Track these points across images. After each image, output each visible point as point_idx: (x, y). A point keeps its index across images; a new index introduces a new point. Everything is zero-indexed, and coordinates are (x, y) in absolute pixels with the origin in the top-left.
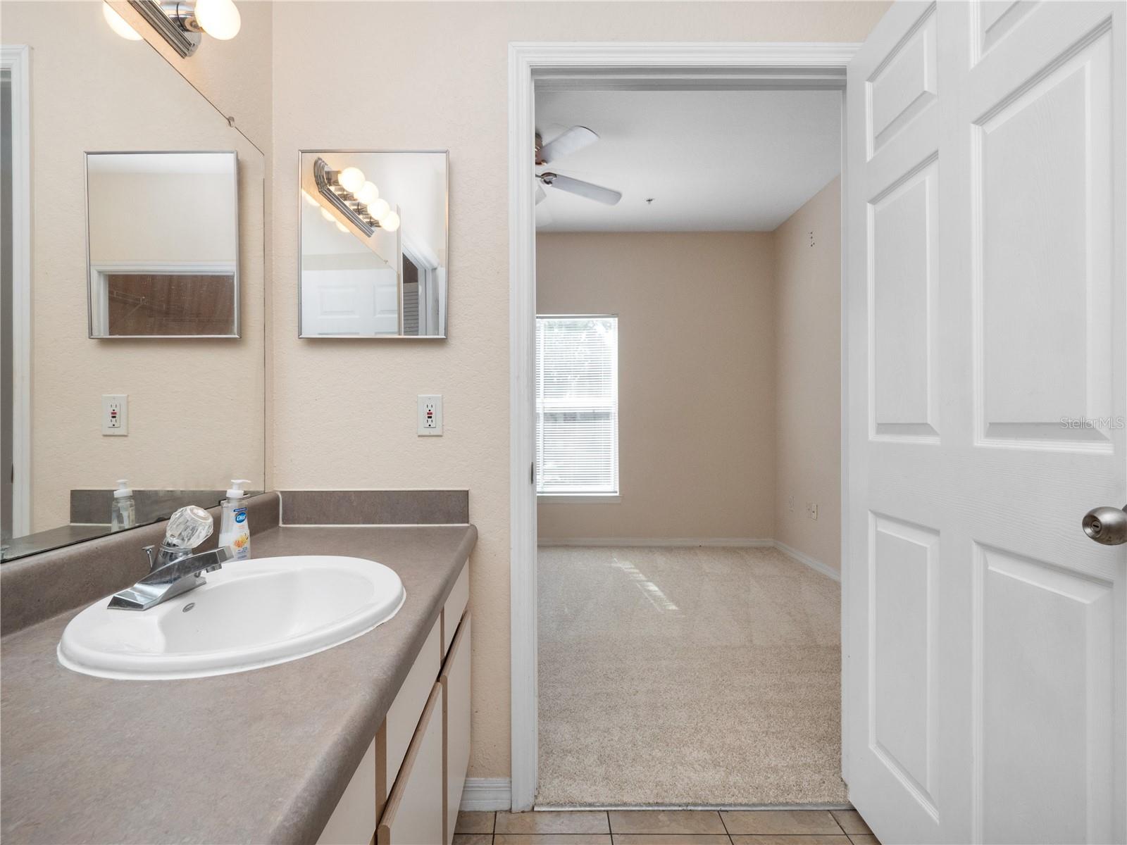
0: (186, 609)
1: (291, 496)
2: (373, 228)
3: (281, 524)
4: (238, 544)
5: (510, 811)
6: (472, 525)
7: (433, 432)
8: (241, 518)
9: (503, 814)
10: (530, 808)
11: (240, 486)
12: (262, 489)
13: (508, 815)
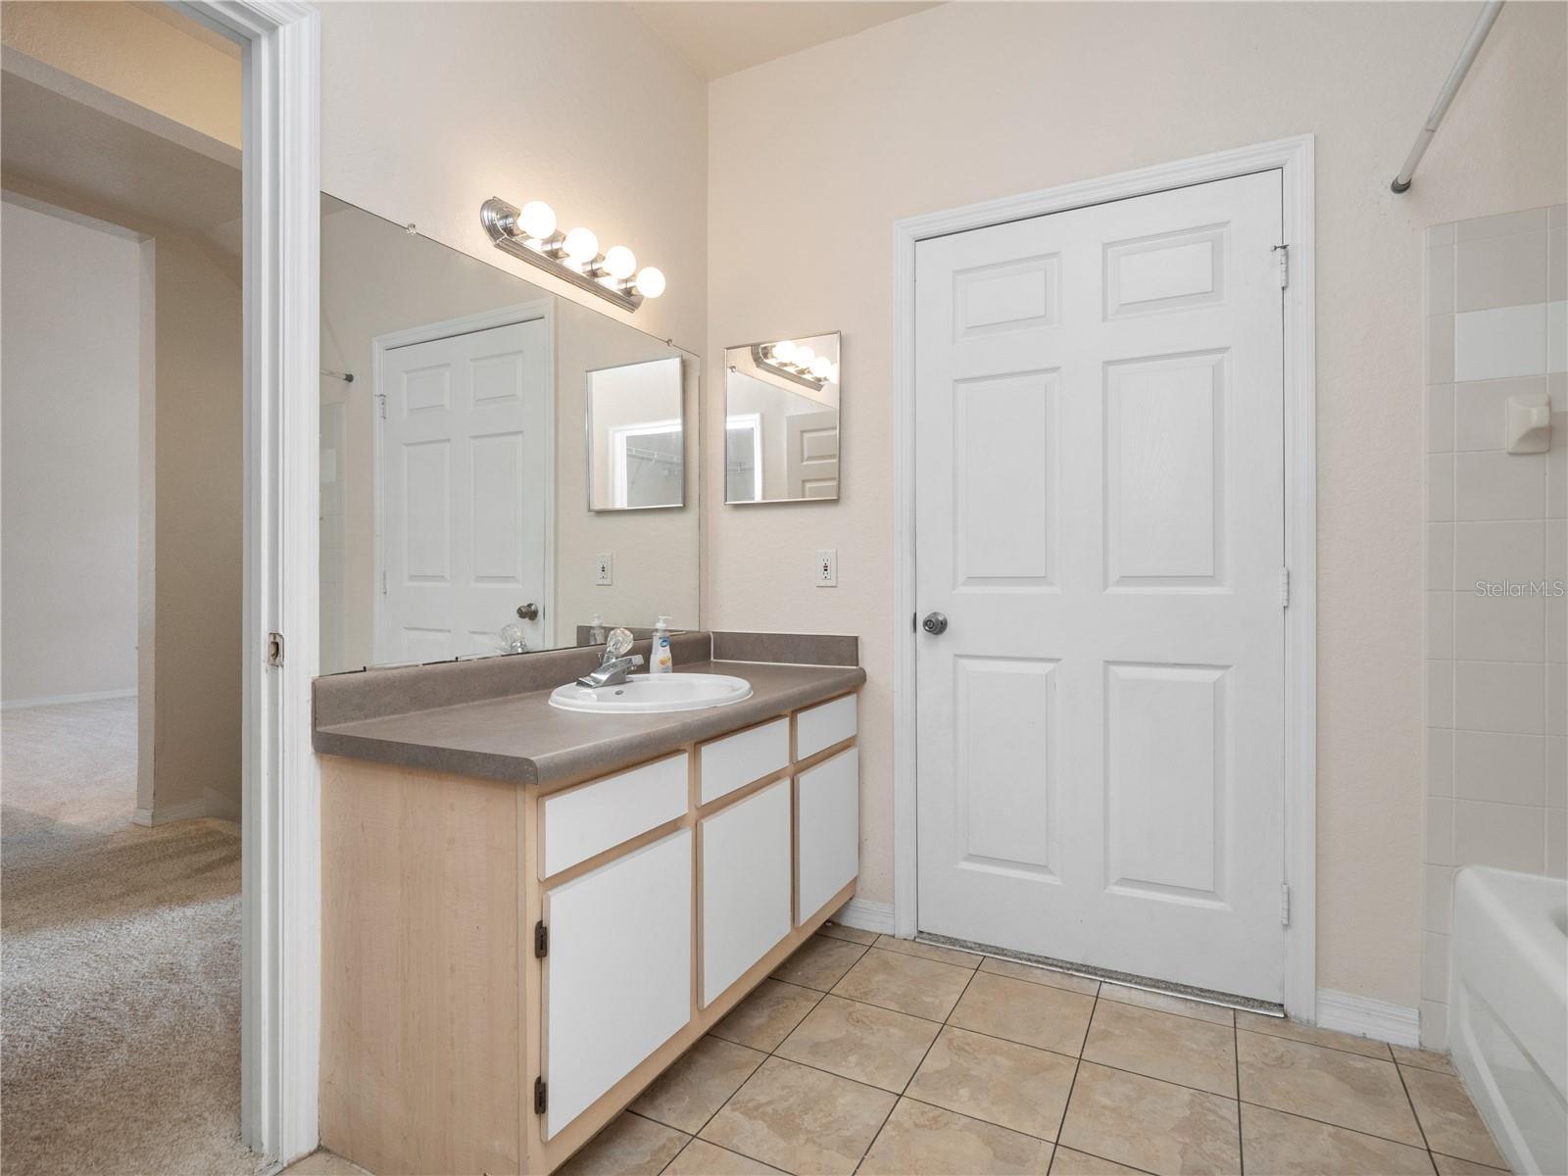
0: (618, 693)
1: (720, 635)
2: (821, 383)
3: (712, 659)
4: (663, 663)
5: (893, 936)
6: (861, 668)
7: (829, 583)
8: (665, 644)
9: (887, 937)
10: (912, 938)
11: (665, 621)
12: (697, 629)
13: (892, 939)
